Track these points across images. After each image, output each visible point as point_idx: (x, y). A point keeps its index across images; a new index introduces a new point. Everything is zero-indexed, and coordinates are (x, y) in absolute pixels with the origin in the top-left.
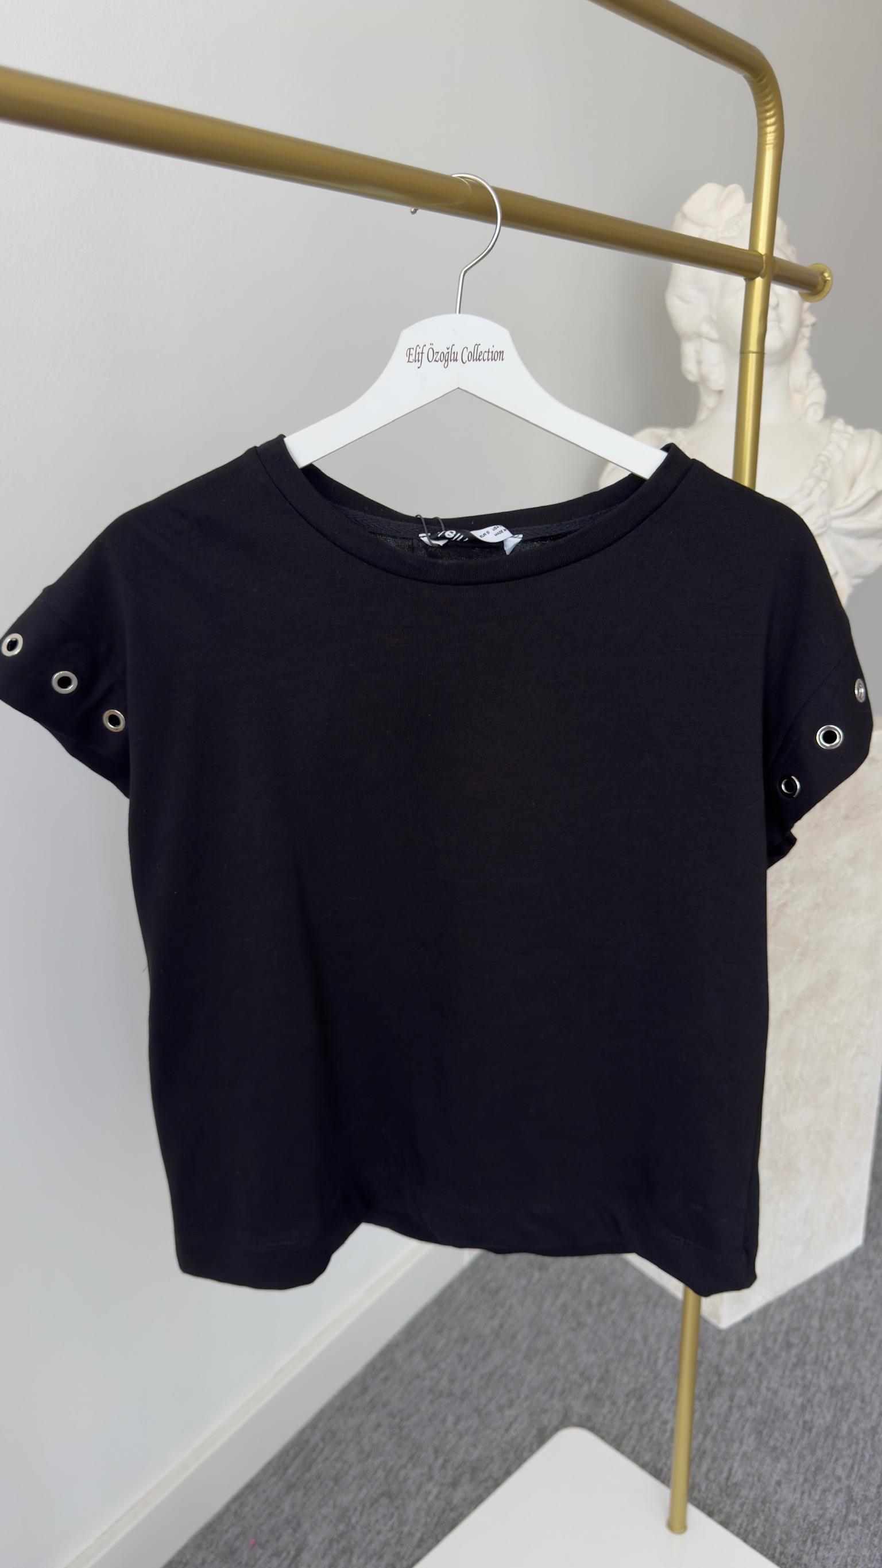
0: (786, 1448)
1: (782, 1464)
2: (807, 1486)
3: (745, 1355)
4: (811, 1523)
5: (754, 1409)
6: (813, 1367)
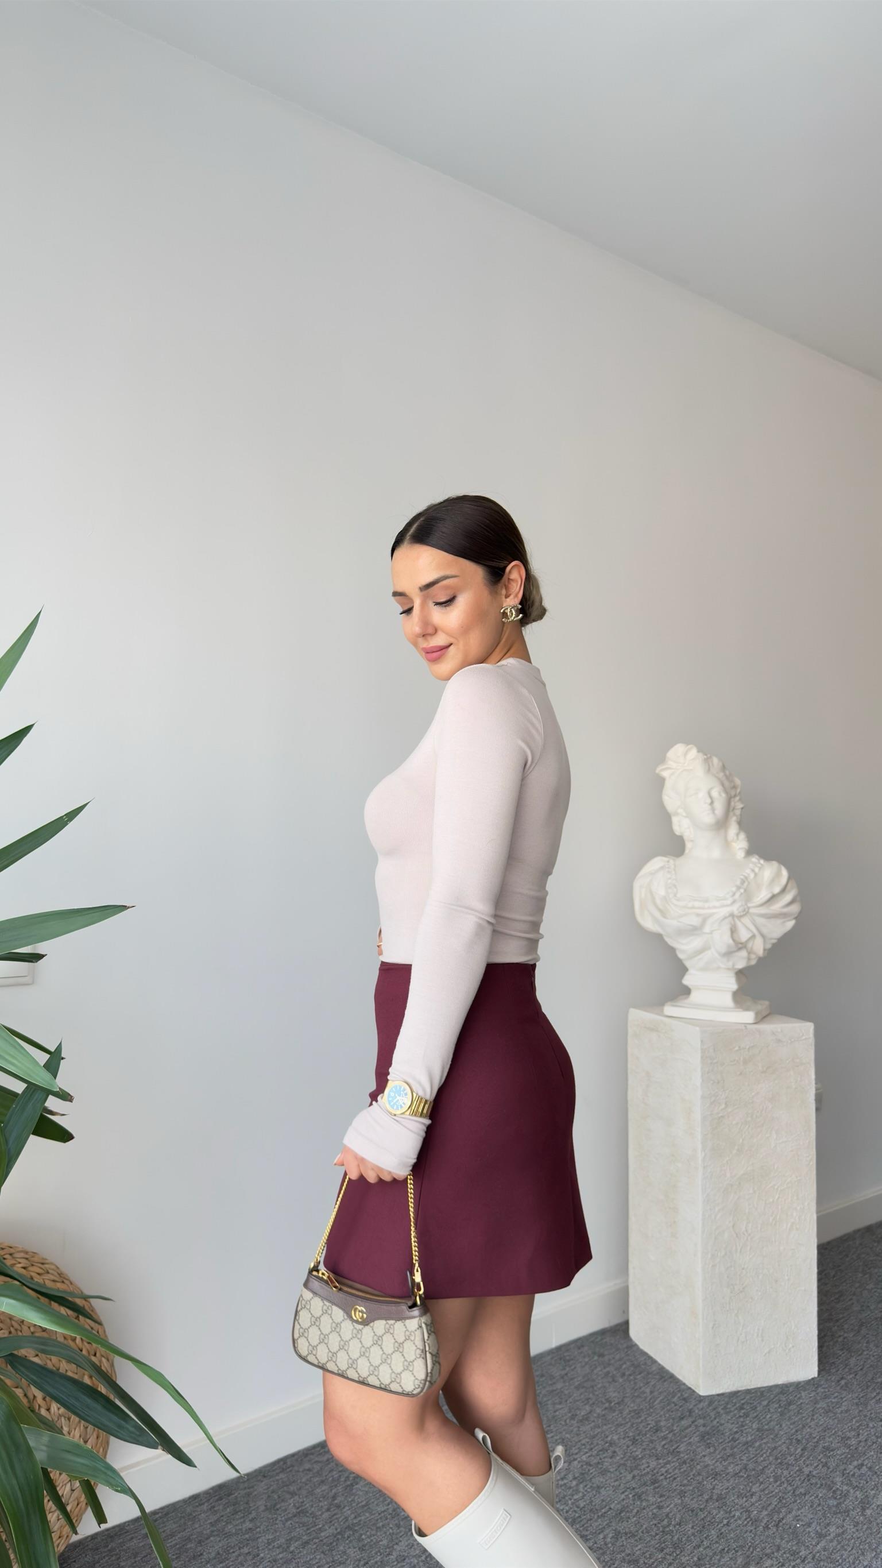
0: (716, 1445)
1: (712, 1450)
2: (721, 1459)
3: (711, 1408)
4: (717, 1472)
5: (705, 1428)
6: (752, 1419)
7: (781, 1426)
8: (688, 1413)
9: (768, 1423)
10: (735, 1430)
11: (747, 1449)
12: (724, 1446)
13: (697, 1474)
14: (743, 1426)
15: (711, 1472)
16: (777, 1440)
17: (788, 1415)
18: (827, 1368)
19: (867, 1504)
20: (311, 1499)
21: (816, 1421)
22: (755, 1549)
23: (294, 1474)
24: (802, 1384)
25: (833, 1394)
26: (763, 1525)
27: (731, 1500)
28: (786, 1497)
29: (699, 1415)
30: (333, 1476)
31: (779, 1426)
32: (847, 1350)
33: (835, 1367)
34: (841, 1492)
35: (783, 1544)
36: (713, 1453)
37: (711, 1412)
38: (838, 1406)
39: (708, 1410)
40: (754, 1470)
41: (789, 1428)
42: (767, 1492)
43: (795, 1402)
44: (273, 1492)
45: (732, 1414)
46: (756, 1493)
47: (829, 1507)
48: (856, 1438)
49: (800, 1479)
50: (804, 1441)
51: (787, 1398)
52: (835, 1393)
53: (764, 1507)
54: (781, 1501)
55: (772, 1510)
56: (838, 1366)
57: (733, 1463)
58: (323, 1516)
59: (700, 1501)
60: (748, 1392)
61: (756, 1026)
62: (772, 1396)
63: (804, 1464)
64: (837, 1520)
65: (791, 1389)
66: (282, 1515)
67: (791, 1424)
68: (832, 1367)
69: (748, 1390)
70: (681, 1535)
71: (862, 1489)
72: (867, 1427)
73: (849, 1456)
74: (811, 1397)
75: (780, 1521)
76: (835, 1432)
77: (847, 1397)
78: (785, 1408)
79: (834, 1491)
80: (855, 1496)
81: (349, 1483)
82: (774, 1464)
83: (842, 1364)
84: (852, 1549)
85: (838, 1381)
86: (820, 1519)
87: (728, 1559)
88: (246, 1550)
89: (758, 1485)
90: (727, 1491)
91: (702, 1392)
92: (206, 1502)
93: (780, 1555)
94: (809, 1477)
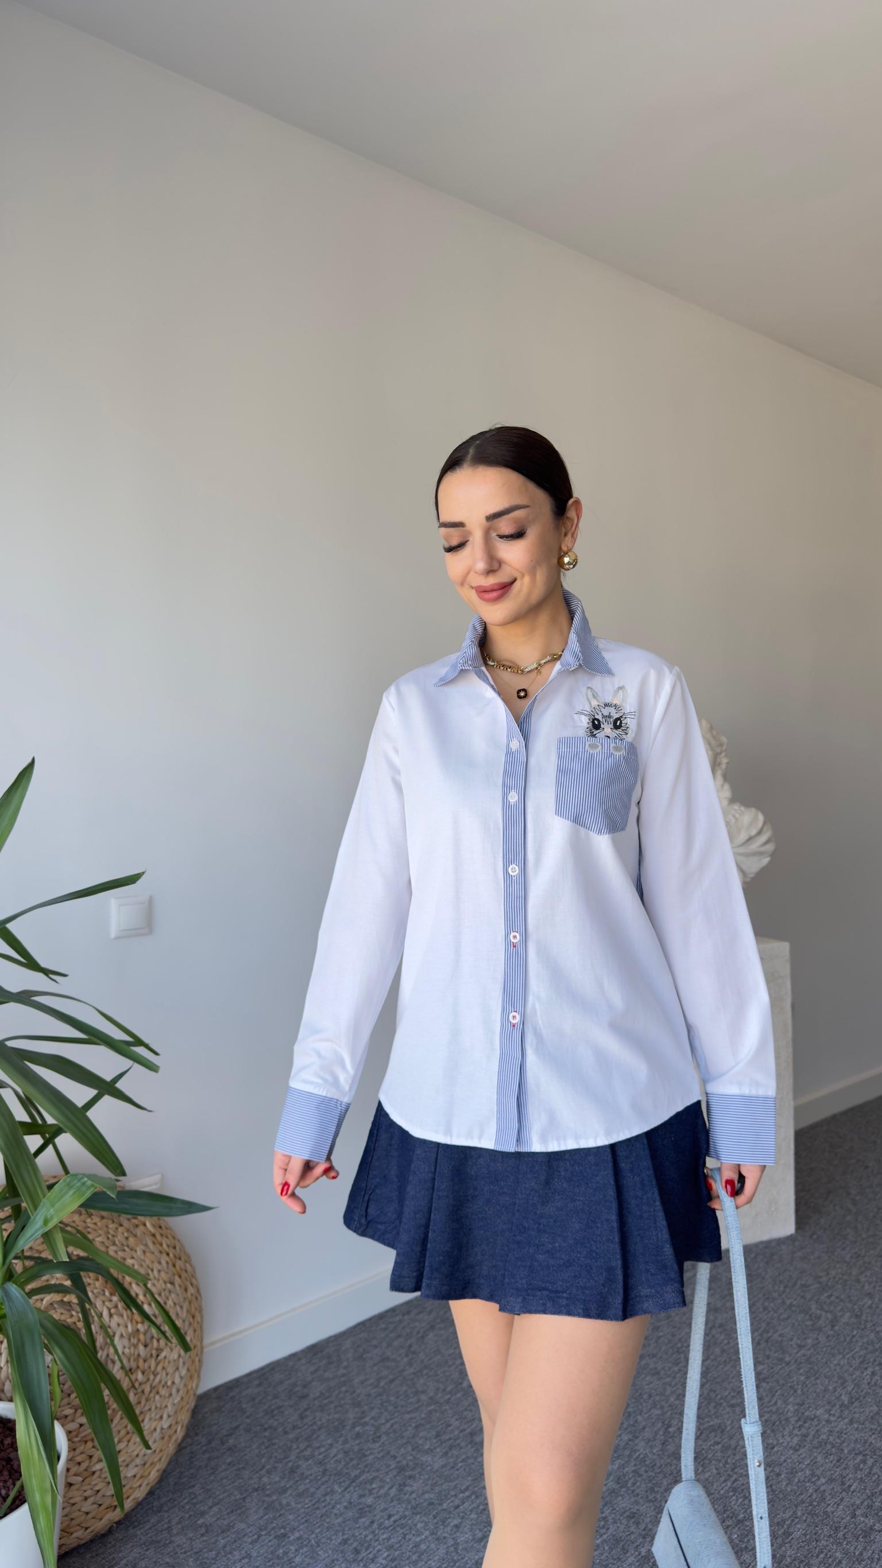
18: (802, 1226)
19: (836, 1322)
20: (391, 1349)
21: (794, 1266)
24: (784, 1239)
25: (807, 1245)
30: (406, 1331)
32: (817, 1213)
33: (809, 1227)
34: (813, 1316)
38: (811, 1254)
43: (778, 1253)
44: (358, 1346)
47: (806, 1326)
48: (827, 1276)
51: (769, 1251)
52: (809, 1244)
56: (810, 1225)
64: (813, 1334)
65: (773, 1244)
66: (369, 1363)
67: (773, 1269)
68: (805, 1227)
71: (831, 1312)
73: (821, 1289)
74: (790, 1249)
76: (809, 1273)
77: (819, 1247)
78: (770, 1259)
79: (810, 1315)
80: (826, 1317)
81: (420, 1335)
83: (813, 1222)
85: (811, 1236)
86: (800, 1335)
88: (343, 1389)
90: (724, 1320)
94: (791, 1306)
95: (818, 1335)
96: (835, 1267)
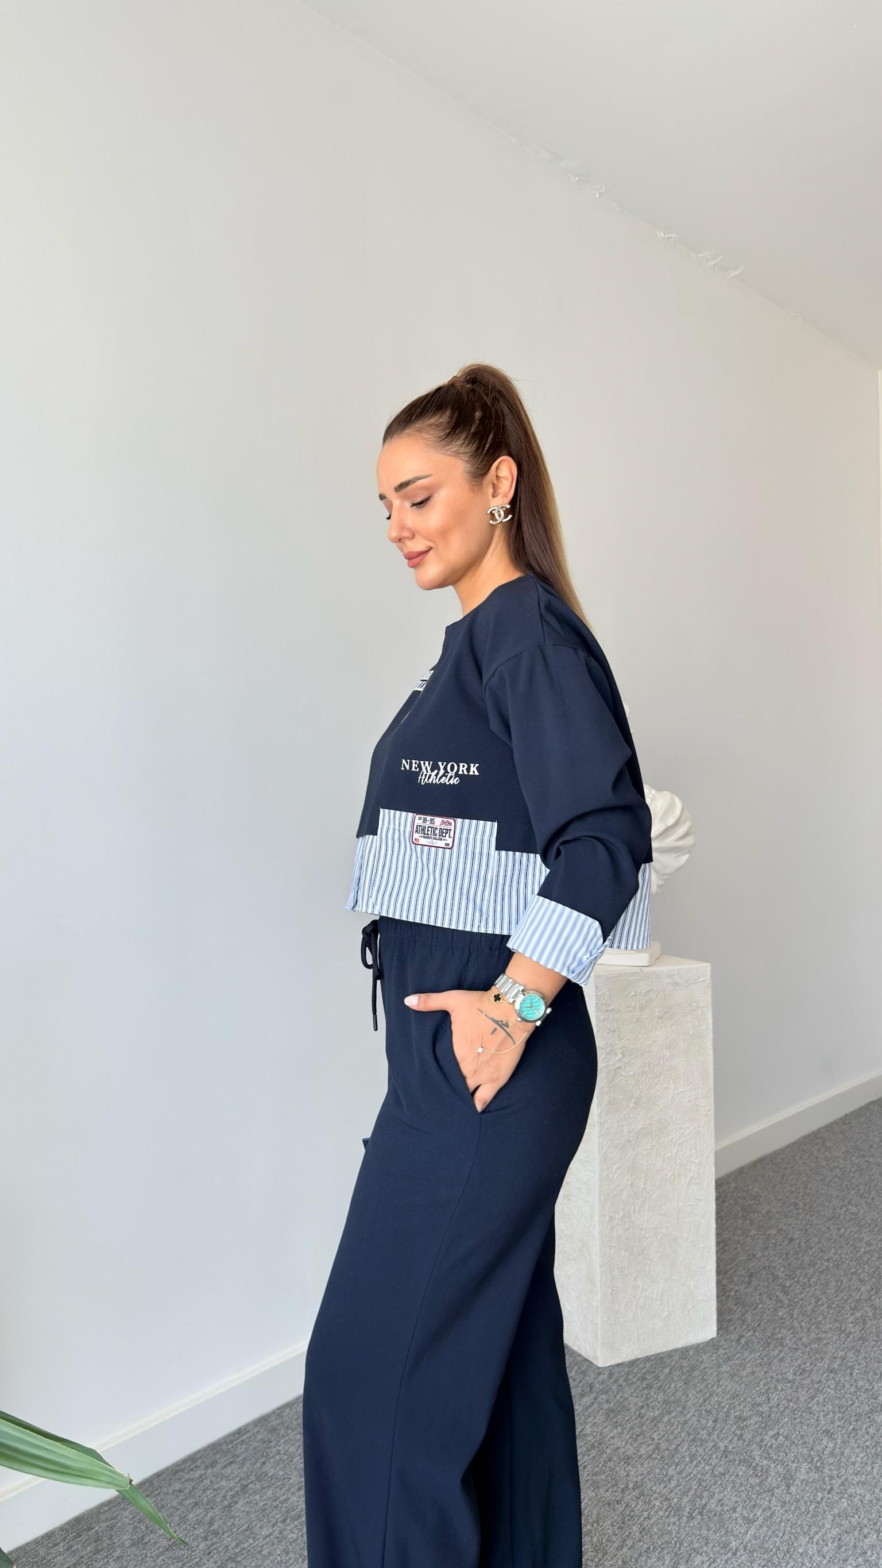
0: (623, 1423)
1: (619, 1429)
2: (631, 1439)
3: (612, 1381)
4: (628, 1456)
5: (608, 1404)
6: (656, 1390)
7: (687, 1395)
8: (588, 1389)
9: (674, 1395)
10: (641, 1404)
11: (655, 1425)
12: (632, 1424)
13: (607, 1459)
14: (647, 1399)
15: (623, 1456)
16: (686, 1413)
17: (692, 1383)
18: (725, 1326)
19: (791, 1479)
20: (184, 1526)
21: (723, 1387)
22: (681, 1544)
23: (163, 1497)
24: (702, 1346)
25: (735, 1355)
26: (686, 1514)
27: (648, 1488)
28: (705, 1479)
29: (601, 1390)
30: (207, 1496)
31: (685, 1396)
32: (741, 1304)
33: (733, 1325)
34: (761, 1469)
35: (712, 1537)
36: (622, 1433)
37: (614, 1384)
38: (742, 1369)
39: (608, 1383)
40: (667, 1449)
41: (696, 1397)
42: (684, 1475)
43: (697, 1367)
45: (635, 1386)
46: (673, 1477)
47: (752, 1487)
48: (767, 1404)
49: (717, 1456)
50: (714, 1410)
51: (689, 1363)
52: (736, 1353)
53: (684, 1492)
54: (700, 1484)
55: (692, 1495)
56: (735, 1323)
57: (644, 1443)
58: (200, 1547)
59: (616, 1491)
60: (648, 1359)
61: (650, 969)
62: (673, 1363)
63: (718, 1438)
64: (762, 1500)
65: (691, 1353)
66: (152, 1551)
67: (697, 1393)
68: (730, 1325)
69: (648, 1357)
70: (600, 1536)
72: (777, 1391)
73: (763, 1425)
74: (713, 1360)
75: (703, 1508)
76: (744, 1398)
77: (750, 1358)
78: (689, 1375)
79: (754, 1467)
80: (777, 1471)
81: (226, 1503)
82: (687, 1441)
83: (738, 1320)
84: (784, 1534)
85: (738, 1340)
86: (745, 1502)
87: (656, 1559)
89: (674, 1467)
90: (643, 1477)
91: (601, 1364)
92: (62, 1540)
93: (709, 1549)
94: (726, 1453)
95: (770, 1502)
96: (776, 1388)
